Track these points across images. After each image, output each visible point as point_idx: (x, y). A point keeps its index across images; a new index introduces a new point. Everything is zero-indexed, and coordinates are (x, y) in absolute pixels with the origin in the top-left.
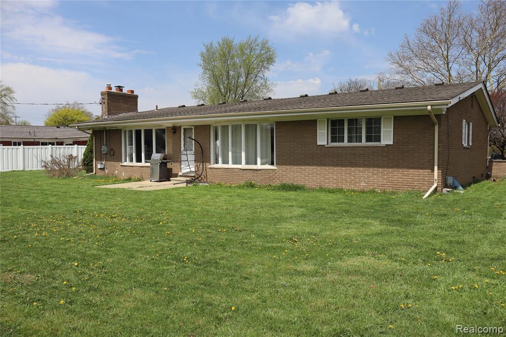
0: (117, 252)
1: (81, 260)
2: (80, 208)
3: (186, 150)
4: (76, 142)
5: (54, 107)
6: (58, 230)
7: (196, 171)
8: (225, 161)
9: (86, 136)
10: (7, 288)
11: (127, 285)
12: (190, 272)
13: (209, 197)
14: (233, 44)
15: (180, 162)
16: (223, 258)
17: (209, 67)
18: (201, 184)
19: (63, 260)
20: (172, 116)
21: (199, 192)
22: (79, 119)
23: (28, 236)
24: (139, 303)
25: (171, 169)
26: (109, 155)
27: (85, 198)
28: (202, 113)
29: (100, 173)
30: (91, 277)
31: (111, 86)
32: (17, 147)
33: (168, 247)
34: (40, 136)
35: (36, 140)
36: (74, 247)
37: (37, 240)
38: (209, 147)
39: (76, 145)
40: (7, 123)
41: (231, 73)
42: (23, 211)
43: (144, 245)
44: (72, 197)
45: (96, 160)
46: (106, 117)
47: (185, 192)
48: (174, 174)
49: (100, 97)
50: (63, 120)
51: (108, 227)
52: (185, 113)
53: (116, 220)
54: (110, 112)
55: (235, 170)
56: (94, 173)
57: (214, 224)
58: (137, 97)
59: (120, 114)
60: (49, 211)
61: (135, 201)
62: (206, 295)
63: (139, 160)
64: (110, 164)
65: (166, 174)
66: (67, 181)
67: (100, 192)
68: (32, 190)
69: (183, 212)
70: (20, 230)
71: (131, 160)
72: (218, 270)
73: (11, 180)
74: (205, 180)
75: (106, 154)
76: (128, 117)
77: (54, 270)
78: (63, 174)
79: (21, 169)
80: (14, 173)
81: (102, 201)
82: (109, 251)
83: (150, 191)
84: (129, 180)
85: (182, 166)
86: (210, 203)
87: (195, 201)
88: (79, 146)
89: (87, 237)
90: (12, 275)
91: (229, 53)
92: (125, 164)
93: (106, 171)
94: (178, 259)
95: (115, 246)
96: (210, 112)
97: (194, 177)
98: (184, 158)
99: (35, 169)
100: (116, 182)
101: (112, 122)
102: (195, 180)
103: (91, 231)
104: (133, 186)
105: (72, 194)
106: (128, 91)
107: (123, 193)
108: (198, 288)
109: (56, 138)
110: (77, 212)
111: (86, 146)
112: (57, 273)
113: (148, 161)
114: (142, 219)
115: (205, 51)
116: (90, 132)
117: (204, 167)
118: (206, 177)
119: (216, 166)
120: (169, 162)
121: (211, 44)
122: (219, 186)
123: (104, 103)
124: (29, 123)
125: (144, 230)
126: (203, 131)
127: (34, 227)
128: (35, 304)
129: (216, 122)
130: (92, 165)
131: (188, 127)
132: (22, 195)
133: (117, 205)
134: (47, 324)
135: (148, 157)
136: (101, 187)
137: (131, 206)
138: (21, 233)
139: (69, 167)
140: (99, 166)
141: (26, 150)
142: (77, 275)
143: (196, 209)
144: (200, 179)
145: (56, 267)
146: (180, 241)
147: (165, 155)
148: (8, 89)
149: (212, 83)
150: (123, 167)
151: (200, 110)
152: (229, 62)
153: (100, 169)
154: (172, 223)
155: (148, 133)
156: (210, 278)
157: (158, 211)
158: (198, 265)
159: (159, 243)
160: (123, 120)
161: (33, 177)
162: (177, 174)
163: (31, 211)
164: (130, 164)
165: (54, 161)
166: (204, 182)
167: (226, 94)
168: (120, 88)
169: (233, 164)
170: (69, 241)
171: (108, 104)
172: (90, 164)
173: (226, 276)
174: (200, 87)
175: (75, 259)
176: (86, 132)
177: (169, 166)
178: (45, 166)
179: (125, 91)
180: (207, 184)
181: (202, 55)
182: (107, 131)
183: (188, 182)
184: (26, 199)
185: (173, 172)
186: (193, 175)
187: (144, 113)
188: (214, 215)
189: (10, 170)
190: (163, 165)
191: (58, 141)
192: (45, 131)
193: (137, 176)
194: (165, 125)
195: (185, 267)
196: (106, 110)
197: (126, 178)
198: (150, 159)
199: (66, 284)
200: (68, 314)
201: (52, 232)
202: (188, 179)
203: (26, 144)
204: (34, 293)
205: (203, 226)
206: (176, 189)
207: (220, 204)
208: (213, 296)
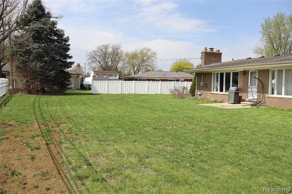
0: (214, 142)
1: (195, 143)
2: (191, 115)
3: (251, 85)
4: (186, 79)
5: (174, 61)
6: (181, 126)
7: (258, 99)
8: (279, 93)
9: (192, 77)
10: (160, 152)
11: (222, 162)
12: (261, 161)
13: (268, 115)
14: (285, 16)
15: (248, 92)
16: (284, 156)
17: (266, 33)
18: (261, 107)
19: (185, 143)
20: (243, 64)
21: (261, 111)
22: (187, 67)
23: (167, 127)
24: (231, 174)
25: (241, 97)
26: (204, 87)
27: (192, 110)
28: (264, 62)
29: (199, 97)
30: (201, 154)
31: (207, 48)
32: (158, 82)
33: (245, 143)
34: (169, 76)
35: (166, 79)
36: (190, 136)
37: (172, 130)
38: (268, 83)
39: (186, 82)
40: (153, 70)
41: (283, 35)
42: (163, 115)
43: (229, 140)
44: (186, 109)
45: (197, 90)
46: (204, 66)
47: (251, 111)
48: (243, 100)
49: (201, 55)
50: (179, 69)
51: (207, 127)
52: (252, 62)
53: (211, 124)
54: (205, 63)
55: (286, 99)
56: (196, 97)
57: (274, 133)
58: (221, 54)
59: (211, 64)
60: (175, 116)
61: (220, 114)
62: (275, 178)
63: (221, 90)
64: (205, 93)
65: (238, 100)
66: (182, 100)
67: (200, 107)
68: (166, 104)
69: (251, 123)
70: (163, 124)
71: (217, 90)
72: (281, 164)
73: (156, 98)
74: (264, 105)
75: (203, 86)
76: (216, 66)
77: (181, 147)
78: (180, 97)
79: (160, 93)
80: (157, 95)
81: (202, 113)
82: (209, 141)
83: (228, 109)
84: (216, 102)
85: (248, 95)
86: (269, 119)
87: (259, 117)
88: (188, 82)
89: (197, 132)
90: (162, 146)
91: (281, 22)
92: (213, 92)
93: (202, 96)
94: (252, 152)
95: (212, 138)
96: (269, 61)
97: (257, 102)
98: (250, 90)
99: (166, 93)
100: (208, 103)
101: (206, 69)
102: (257, 104)
103: (198, 128)
104: (218, 105)
105: (186, 107)
106: (216, 51)
107: (213, 109)
108: (269, 173)
109: (176, 78)
110: (189, 117)
111: (192, 82)
112: (183, 149)
113: (227, 91)
114: (226, 125)
115: (264, 23)
116: (194, 74)
117: (264, 96)
118: (265, 102)
119: (272, 96)
120: (240, 92)
121: (269, 18)
122: (274, 109)
123: (203, 58)
124: (162, 70)
125: (228, 131)
126: (264, 73)
127: (169, 123)
128: (175, 163)
129: (273, 68)
130: (195, 92)
131: (254, 71)
132: (162, 106)
133: (210, 116)
134: (182, 175)
135: (227, 89)
136: (200, 104)
137: (218, 117)
138: (164, 125)
139: (183, 93)
140: (199, 93)
141: (162, 84)
142: (194, 152)
143: (260, 122)
144: (260, 103)
145: (182, 146)
146: (252, 141)
147: (238, 88)
148: (154, 53)
149: (268, 43)
150: (212, 94)
151: (262, 60)
152: (281, 28)
153: (199, 95)
154: (245, 129)
155: (228, 75)
156: (276, 168)
157: (235, 121)
158: (266, 157)
159: (238, 140)
160: (213, 68)
161: (165, 97)
162: (245, 100)
163: (167, 115)
164: (216, 93)
165: (176, 90)
166: (263, 106)
167: (278, 49)
168: (212, 49)
169: (285, 95)
170: (187, 132)
171: (205, 59)
172: (194, 92)
173: (288, 168)
174: (259, 46)
175: (192, 143)
176: (193, 75)
177: (240, 95)
178: (172, 92)
179: (214, 51)
180: (265, 107)
181: (262, 25)
182: (203, 73)
183: (252, 105)
184: (164, 108)
185: (242, 99)
186: (255, 101)
187: (225, 63)
188: (273, 127)
189: (155, 93)
190: (236, 94)
191: (177, 79)
192: (171, 74)
193: (220, 100)
194: (238, 70)
195: (258, 158)
196: (203, 62)
197: (213, 100)
198: (228, 90)
199: (188, 156)
200: (192, 172)
201: (178, 126)
202: (252, 103)
203: (162, 80)
204: (174, 157)
205: (266, 134)
206: (245, 109)
207: (277, 121)
208: (280, 180)
